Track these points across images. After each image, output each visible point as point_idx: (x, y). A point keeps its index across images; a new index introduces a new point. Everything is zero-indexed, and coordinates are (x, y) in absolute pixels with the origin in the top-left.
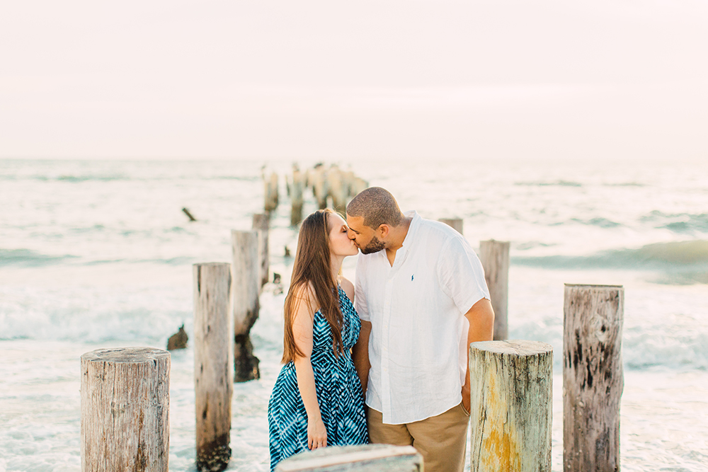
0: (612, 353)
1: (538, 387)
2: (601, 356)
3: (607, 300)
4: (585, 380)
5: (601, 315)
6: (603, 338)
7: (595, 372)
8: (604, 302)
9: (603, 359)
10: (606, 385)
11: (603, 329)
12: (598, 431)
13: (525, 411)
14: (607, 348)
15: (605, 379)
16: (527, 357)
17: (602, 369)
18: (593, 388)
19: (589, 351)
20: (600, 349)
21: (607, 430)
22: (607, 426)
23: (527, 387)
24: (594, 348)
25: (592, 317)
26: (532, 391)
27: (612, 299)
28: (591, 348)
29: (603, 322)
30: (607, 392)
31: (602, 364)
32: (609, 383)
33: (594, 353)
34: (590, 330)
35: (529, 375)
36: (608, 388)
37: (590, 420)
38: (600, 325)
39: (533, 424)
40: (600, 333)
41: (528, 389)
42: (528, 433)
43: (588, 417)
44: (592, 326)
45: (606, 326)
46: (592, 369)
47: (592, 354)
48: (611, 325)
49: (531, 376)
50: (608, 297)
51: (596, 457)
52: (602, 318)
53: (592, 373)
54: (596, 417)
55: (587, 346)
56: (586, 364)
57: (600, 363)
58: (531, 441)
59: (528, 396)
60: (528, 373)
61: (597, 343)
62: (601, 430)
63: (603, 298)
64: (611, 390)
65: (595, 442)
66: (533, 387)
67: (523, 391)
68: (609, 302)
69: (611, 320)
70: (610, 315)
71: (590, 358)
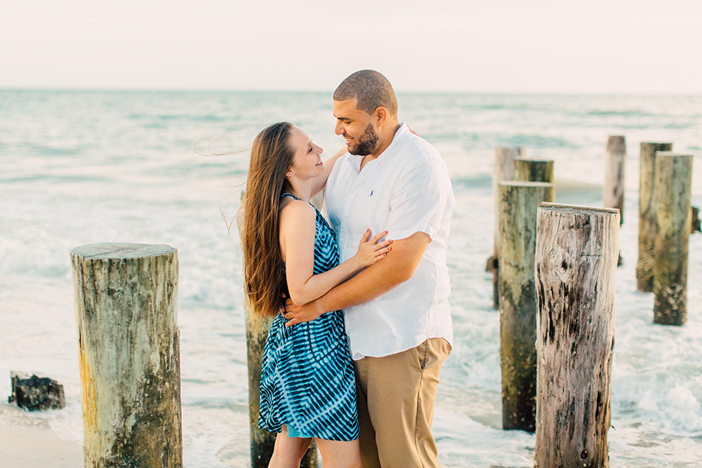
0: (578, 300)
1: (110, 301)
2: (564, 301)
3: (571, 227)
4: (547, 331)
5: (562, 247)
6: (565, 277)
7: (558, 321)
8: (566, 229)
9: (567, 306)
10: (571, 341)
11: (564, 265)
12: (559, 400)
13: (96, 328)
14: (572, 292)
15: (570, 333)
16: (92, 261)
17: (566, 319)
18: (555, 342)
19: (550, 292)
20: (563, 292)
21: (571, 400)
22: (571, 395)
23: (96, 300)
24: (556, 290)
25: (551, 249)
26: (103, 304)
27: (578, 227)
28: (552, 289)
29: (564, 256)
30: (572, 351)
31: (566, 313)
32: (576, 338)
33: (557, 296)
34: (550, 266)
35: (96, 283)
36: (574, 344)
37: (551, 383)
38: (561, 260)
39: (106, 345)
40: (562, 270)
41: (97, 302)
42: (101, 356)
43: (549, 379)
44: (552, 261)
45: (568, 263)
46: (555, 317)
47: (553, 298)
48: (574, 261)
49: (98, 286)
50: (573, 223)
51: (557, 433)
52: (563, 250)
53: (554, 324)
54: (558, 382)
55: (548, 287)
56: (548, 309)
57: (564, 311)
58: (106, 366)
59: (98, 310)
60: (95, 281)
61: (558, 283)
62: (564, 399)
63: (567, 225)
64: (579, 349)
65: (555, 414)
66: (102, 299)
67: (92, 303)
68: (572, 230)
69: (574, 255)
70: (574, 248)
71: (552, 302)
